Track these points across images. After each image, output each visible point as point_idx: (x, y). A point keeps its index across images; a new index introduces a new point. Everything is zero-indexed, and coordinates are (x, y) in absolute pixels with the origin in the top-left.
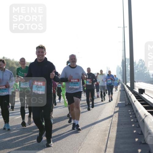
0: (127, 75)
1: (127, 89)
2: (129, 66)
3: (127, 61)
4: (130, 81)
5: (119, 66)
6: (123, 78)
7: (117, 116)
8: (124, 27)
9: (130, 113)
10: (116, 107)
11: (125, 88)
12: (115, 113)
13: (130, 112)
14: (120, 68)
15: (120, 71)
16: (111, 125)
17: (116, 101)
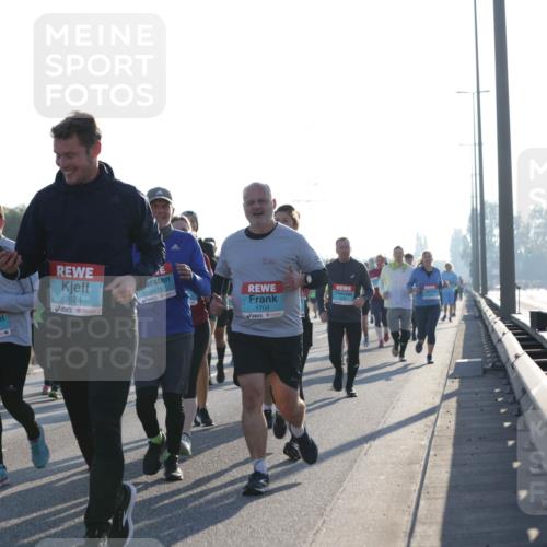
0: (488, 265)
1: (489, 313)
2: (496, 231)
3: (487, 211)
4: (499, 286)
5: (460, 231)
6: (474, 274)
7: (453, 411)
8: (478, 93)
9: (500, 400)
10: (449, 377)
11: (480, 310)
12: (446, 397)
13: (499, 395)
14: (465, 237)
15: (464, 251)
16: (430, 442)
17: (448, 356)
